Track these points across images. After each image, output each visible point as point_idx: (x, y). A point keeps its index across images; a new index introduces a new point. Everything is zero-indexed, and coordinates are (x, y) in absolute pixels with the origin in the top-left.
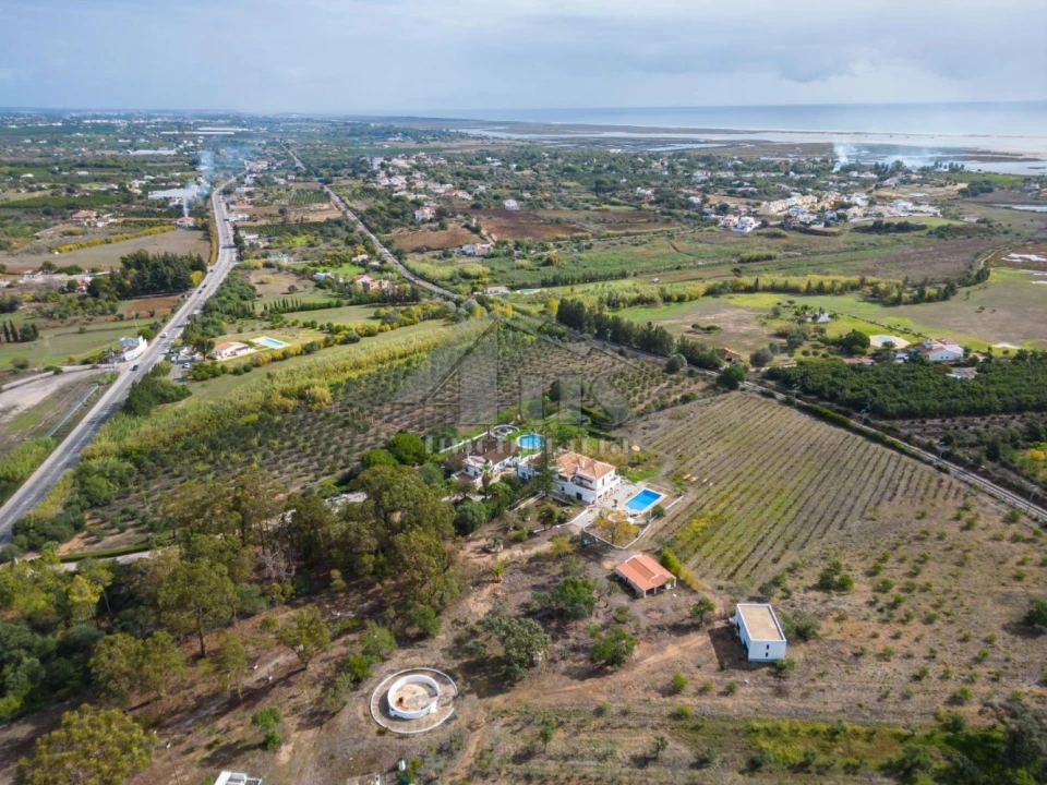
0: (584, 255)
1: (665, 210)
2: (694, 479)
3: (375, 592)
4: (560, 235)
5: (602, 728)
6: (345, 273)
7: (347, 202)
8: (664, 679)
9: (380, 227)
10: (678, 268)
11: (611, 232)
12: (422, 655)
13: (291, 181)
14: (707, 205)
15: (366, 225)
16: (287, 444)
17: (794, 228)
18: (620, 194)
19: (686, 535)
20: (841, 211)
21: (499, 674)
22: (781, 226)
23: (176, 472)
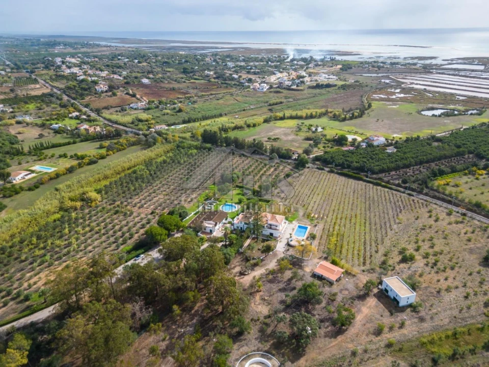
0: (196, 106)
1: (223, 82)
2: (316, 216)
3: (196, 311)
4: (179, 96)
5: (360, 363)
6: (69, 124)
7: (51, 83)
8: (371, 327)
9: (78, 97)
10: (244, 110)
11: (203, 93)
12: (247, 345)
13: (9, 72)
14: (241, 79)
15: (68, 96)
16: (87, 229)
17: (284, 88)
18: (197, 74)
19: (332, 247)
20: (301, 80)
21: (294, 346)
22: (278, 87)
23: (23, 258)
